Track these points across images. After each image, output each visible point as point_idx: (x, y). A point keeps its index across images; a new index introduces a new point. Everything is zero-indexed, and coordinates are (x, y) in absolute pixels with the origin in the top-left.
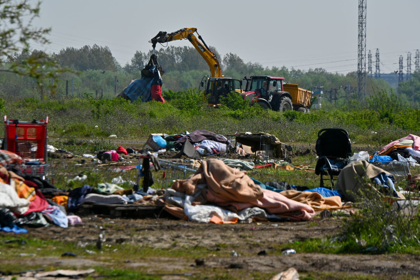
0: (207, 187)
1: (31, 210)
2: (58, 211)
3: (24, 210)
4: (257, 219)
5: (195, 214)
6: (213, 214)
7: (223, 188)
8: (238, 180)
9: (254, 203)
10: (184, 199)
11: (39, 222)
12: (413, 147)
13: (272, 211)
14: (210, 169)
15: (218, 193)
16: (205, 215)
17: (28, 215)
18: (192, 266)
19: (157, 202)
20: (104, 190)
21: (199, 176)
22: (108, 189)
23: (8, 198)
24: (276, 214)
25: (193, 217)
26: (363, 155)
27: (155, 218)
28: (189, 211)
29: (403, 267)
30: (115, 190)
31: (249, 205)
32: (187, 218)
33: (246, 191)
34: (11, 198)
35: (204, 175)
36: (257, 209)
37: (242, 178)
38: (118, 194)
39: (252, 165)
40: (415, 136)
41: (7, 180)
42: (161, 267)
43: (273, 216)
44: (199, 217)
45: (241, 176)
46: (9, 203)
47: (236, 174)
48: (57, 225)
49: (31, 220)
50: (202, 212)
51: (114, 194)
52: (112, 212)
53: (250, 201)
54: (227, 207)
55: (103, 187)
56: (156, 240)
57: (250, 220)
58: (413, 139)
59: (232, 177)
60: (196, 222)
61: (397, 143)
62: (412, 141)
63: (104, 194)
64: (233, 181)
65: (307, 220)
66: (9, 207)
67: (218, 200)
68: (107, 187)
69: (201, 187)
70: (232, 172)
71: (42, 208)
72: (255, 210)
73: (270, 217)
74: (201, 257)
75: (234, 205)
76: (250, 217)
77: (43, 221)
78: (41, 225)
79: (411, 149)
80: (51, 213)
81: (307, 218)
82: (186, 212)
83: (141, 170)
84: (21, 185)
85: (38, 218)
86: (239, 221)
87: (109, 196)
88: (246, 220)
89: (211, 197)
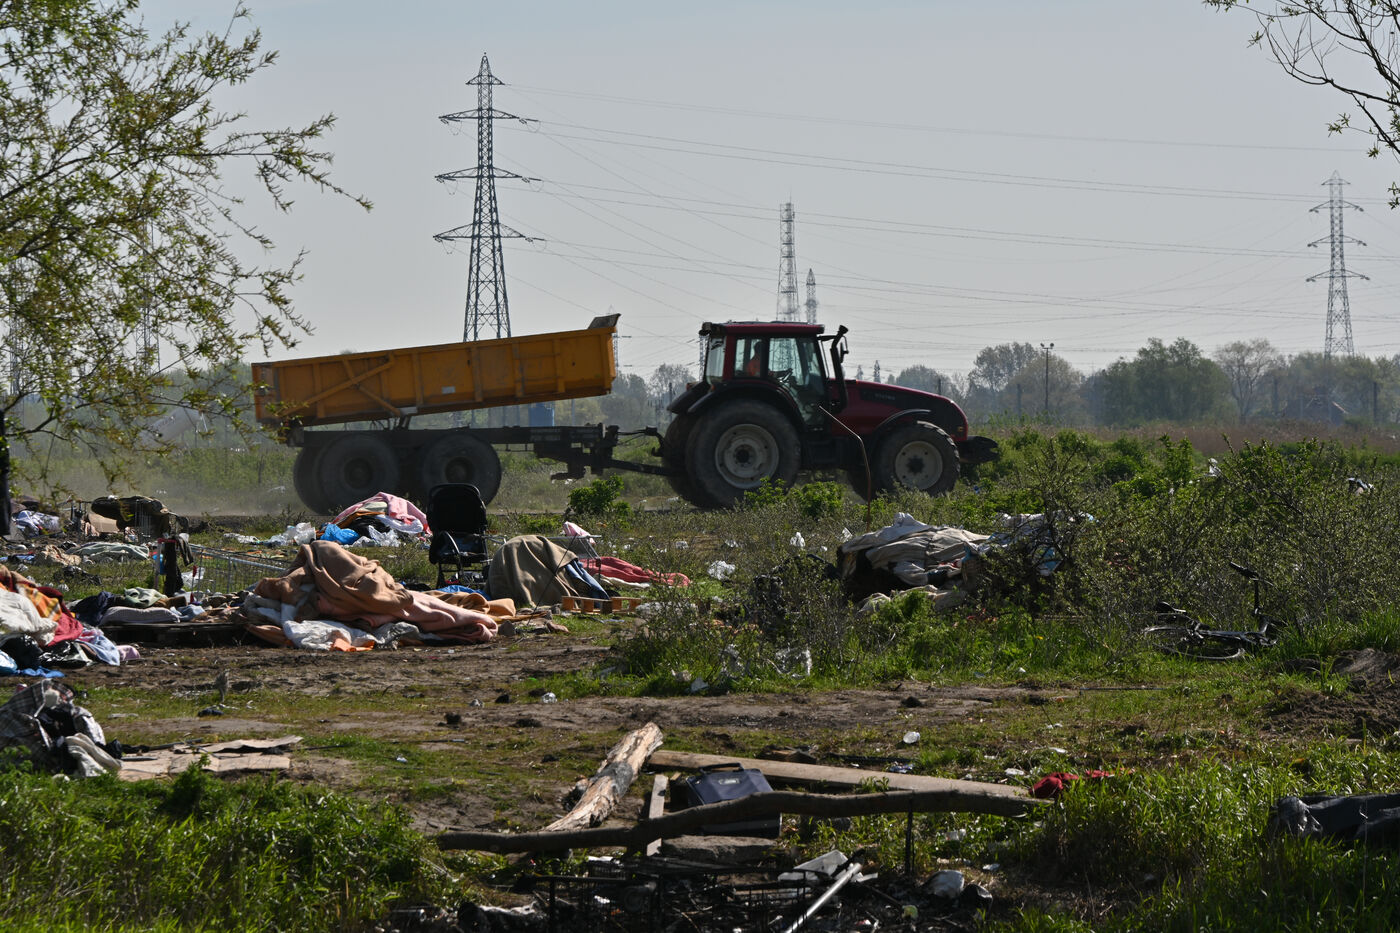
0: (316, 590)
1: (60, 638)
2: (101, 638)
3: (49, 638)
4: (405, 642)
5: (307, 636)
6: (334, 636)
7: (347, 590)
8: (370, 576)
9: (398, 614)
10: (279, 610)
11: (76, 657)
12: (387, 514)
13: (429, 626)
14: (319, 561)
15: (338, 599)
16: (322, 638)
17: (57, 647)
19: (233, 616)
20: (136, 600)
21: (301, 571)
22: (145, 598)
23: (25, 616)
24: (434, 632)
25: (304, 642)
27: (235, 645)
28: (294, 631)
30: (156, 599)
31: (388, 618)
32: (293, 644)
33: (383, 595)
34: (30, 618)
35: (309, 569)
36: (404, 624)
37: (374, 572)
38: (160, 605)
40: (389, 496)
41: (11, 584)
43: (431, 636)
44: (313, 641)
45: (372, 568)
46: (27, 626)
47: (365, 565)
48: (106, 664)
49: (64, 655)
50: (317, 632)
51: (154, 605)
52: (161, 637)
53: (393, 613)
54: (355, 622)
55: (134, 594)
57: (395, 644)
58: (385, 500)
59: (361, 570)
60: (311, 650)
61: (360, 508)
62: (384, 505)
63: (138, 605)
64: (363, 578)
65: (486, 640)
66: (28, 633)
67: (337, 610)
68: (142, 594)
69: (306, 588)
70: (358, 563)
71: (75, 633)
72: (400, 627)
73: (425, 637)
74: (453, 708)
75: (365, 618)
76: (394, 639)
77: (82, 656)
78: (82, 664)
79: (383, 516)
80: (90, 641)
81: (487, 636)
82: (287, 634)
83: (162, 564)
84: (36, 595)
85: (74, 651)
86: (376, 646)
87: (147, 610)
88: (388, 643)
89: (325, 605)
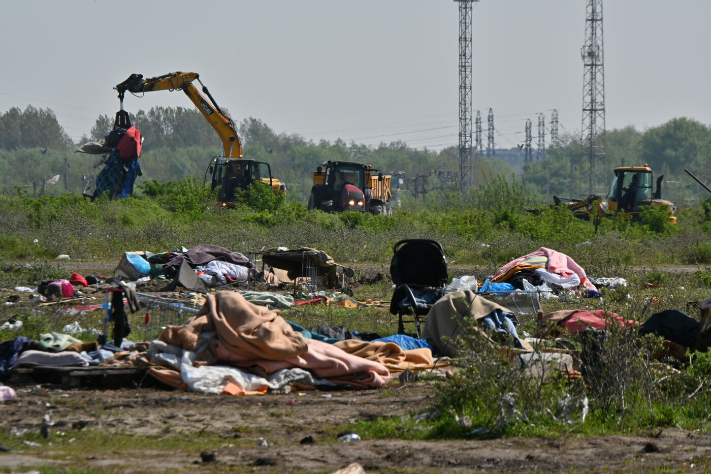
0: (216, 337)
4: (298, 386)
5: (198, 380)
6: (227, 380)
7: (243, 338)
8: (267, 325)
9: (293, 361)
10: (180, 356)
12: (546, 268)
13: (323, 373)
14: (220, 309)
15: (235, 347)
16: (215, 382)
18: (196, 462)
19: (138, 361)
20: (50, 344)
21: (204, 320)
22: (58, 343)
24: (328, 378)
25: (196, 385)
26: (468, 281)
27: (135, 388)
28: (189, 375)
29: (530, 458)
30: (69, 344)
31: (285, 364)
32: (186, 387)
33: (279, 342)
35: (211, 318)
36: (298, 370)
37: (272, 321)
38: (73, 350)
39: (290, 300)
40: (549, 251)
42: (147, 466)
43: (324, 382)
44: (205, 385)
45: (271, 318)
47: (263, 314)
50: (210, 377)
51: (67, 350)
52: (64, 379)
53: (288, 360)
54: (249, 369)
55: (48, 339)
56: (138, 423)
57: (288, 389)
58: (546, 255)
59: (257, 320)
60: (201, 392)
61: (521, 262)
62: (545, 259)
63: (50, 350)
64: (259, 327)
65: (378, 386)
67: (235, 357)
68: (56, 339)
69: (207, 336)
70: (257, 313)
72: (295, 373)
73: (319, 383)
74: (210, 449)
75: (261, 364)
76: (288, 384)
79: (544, 270)
81: (378, 383)
82: (184, 378)
83: (109, 312)
86: (270, 390)
87: (58, 354)
88: (281, 388)
89: (223, 352)
